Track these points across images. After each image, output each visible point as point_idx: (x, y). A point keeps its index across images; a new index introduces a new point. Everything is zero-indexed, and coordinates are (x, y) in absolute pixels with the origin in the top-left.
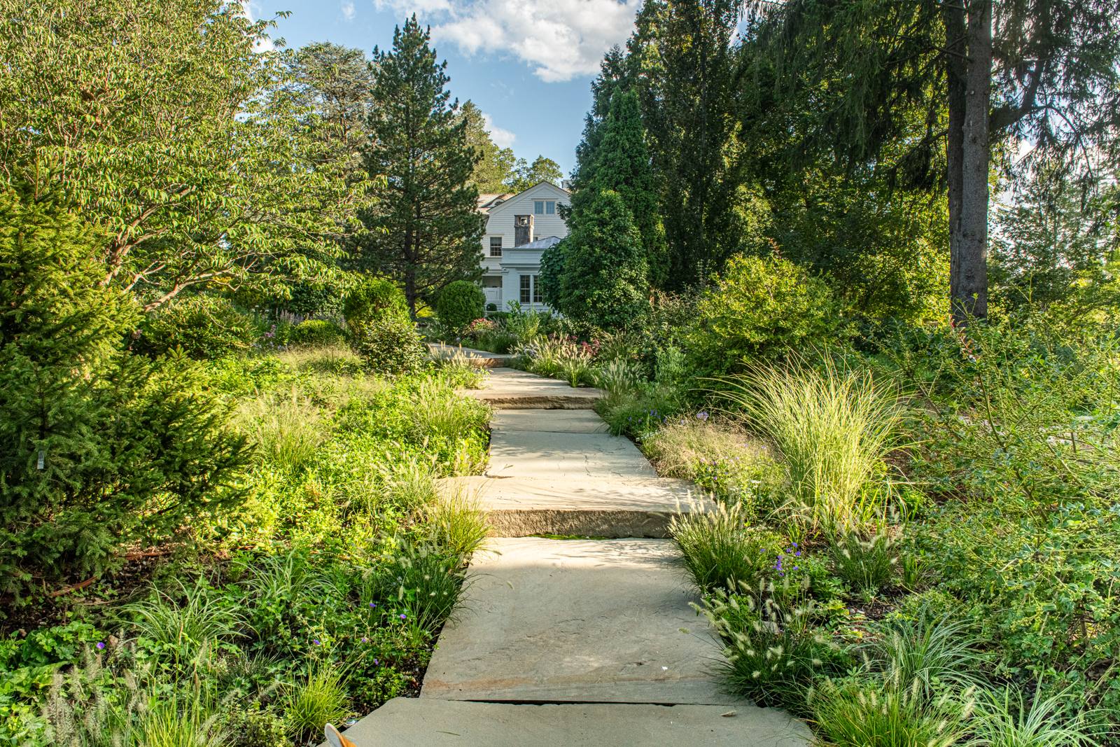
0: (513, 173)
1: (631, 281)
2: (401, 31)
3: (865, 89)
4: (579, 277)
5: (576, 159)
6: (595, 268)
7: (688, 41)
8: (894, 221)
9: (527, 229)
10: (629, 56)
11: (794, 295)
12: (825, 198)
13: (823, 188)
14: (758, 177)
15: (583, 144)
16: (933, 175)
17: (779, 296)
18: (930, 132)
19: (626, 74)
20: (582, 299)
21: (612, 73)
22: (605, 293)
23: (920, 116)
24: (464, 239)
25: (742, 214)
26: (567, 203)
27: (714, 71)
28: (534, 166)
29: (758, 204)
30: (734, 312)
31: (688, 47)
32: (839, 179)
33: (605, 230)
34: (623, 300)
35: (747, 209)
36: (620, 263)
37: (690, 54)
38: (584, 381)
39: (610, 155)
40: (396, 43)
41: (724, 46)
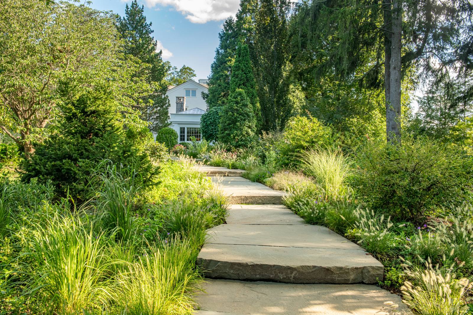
0: (170, 74)
1: (249, 127)
2: (129, 7)
3: (347, 46)
4: (227, 125)
5: (211, 70)
6: (234, 122)
7: (268, 20)
8: (362, 103)
9: (182, 104)
10: (237, 21)
11: (318, 130)
12: (331, 91)
13: (330, 86)
14: (299, 81)
15: (215, 63)
16: (380, 82)
17: (313, 130)
18: (378, 63)
19: (235, 30)
20: (229, 135)
21: (229, 29)
22: (239, 132)
23: (374, 54)
24: (159, 108)
25: (291, 98)
26: (206, 92)
27: (280, 33)
28: (181, 71)
29: (299, 94)
30: (297, 136)
31: (268, 23)
32: (337, 82)
33: (238, 106)
34: (246, 135)
35: (294, 96)
36: (245, 120)
37: (269, 25)
38: (234, 167)
39: (236, 73)
40: (127, 13)
41: (284, 22)
